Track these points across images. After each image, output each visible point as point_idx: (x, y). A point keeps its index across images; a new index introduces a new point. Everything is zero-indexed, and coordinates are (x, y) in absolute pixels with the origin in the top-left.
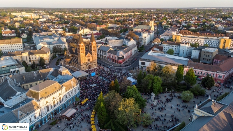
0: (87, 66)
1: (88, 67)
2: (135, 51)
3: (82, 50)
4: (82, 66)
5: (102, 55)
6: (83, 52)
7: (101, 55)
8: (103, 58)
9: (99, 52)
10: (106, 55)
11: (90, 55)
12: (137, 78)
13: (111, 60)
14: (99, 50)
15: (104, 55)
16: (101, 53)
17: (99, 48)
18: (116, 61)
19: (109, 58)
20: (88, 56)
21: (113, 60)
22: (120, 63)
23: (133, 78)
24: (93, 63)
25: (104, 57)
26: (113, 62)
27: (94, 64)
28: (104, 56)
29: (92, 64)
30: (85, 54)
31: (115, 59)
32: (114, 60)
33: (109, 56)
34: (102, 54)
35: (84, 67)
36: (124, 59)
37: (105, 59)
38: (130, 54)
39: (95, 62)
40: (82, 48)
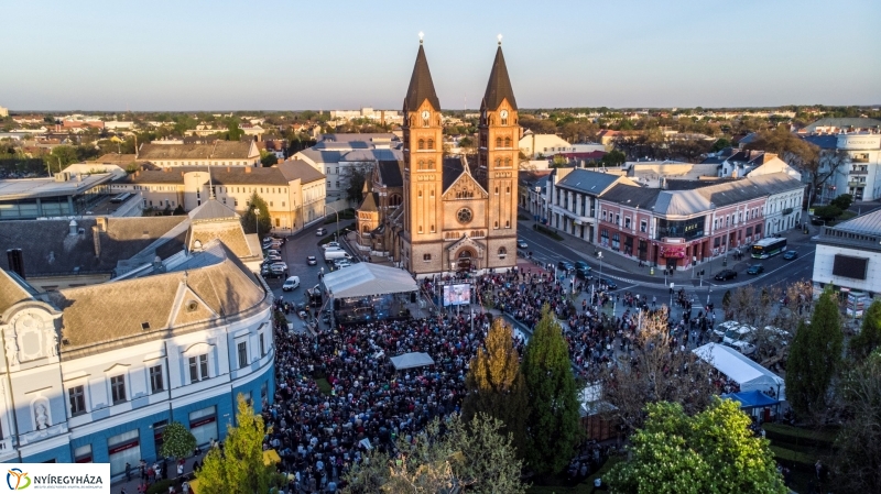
0: (447, 249)
1: (452, 257)
2: (787, 212)
3: (421, 147)
4: (415, 247)
5: (572, 215)
6: (431, 164)
7: (566, 217)
8: (578, 235)
9: (558, 204)
10: (592, 215)
11: (470, 188)
12: (781, 363)
13: (618, 245)
14: (558, 188)
15: (583, 214)
16: (566, 208)
17: (561, 181)
18: (644, 246)
19: (607, 231)
20: (460, 190)
21: (629, 241)
22: (673, 261)
23: (754, 357)
24: (488, 238)
25: (582, 227)
26: (631, 253)
27: (495, 244)
28: (580, 220)
29: (480, 245)
30: (439, 177)
31: (642, 237)
32: (636, 244)
33: (607, 218)
34: (574, 211)
35: (427, 257)
36: (700, 240)
37: (587, 238)
38: (754, 224)
39: (504, 233)
40: (426, 135)
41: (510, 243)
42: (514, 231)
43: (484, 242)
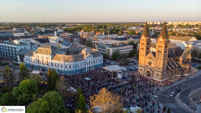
3: (142, 45)
6: (144, 49)
11: (152, 57)
29: (152, 71)
30: (145, 53)
35: (141, 70)
39: (159, 70)
40: (143, 42)
41: (160, 74)
42: (161, 71)
43: (154, 71)
